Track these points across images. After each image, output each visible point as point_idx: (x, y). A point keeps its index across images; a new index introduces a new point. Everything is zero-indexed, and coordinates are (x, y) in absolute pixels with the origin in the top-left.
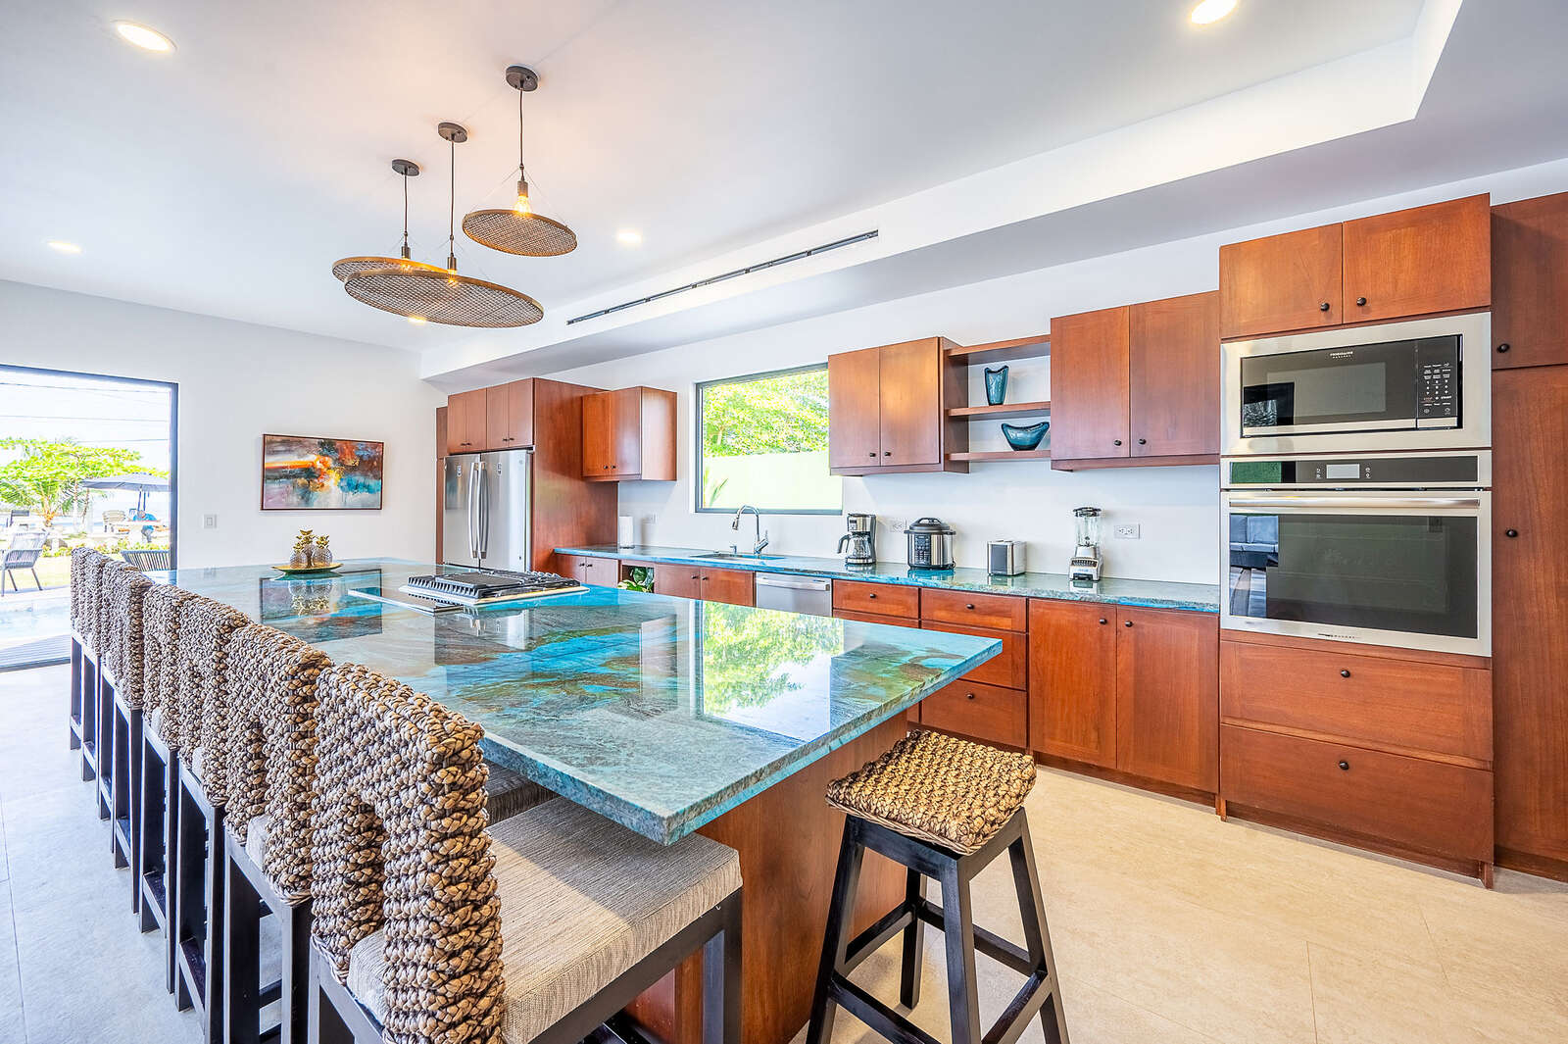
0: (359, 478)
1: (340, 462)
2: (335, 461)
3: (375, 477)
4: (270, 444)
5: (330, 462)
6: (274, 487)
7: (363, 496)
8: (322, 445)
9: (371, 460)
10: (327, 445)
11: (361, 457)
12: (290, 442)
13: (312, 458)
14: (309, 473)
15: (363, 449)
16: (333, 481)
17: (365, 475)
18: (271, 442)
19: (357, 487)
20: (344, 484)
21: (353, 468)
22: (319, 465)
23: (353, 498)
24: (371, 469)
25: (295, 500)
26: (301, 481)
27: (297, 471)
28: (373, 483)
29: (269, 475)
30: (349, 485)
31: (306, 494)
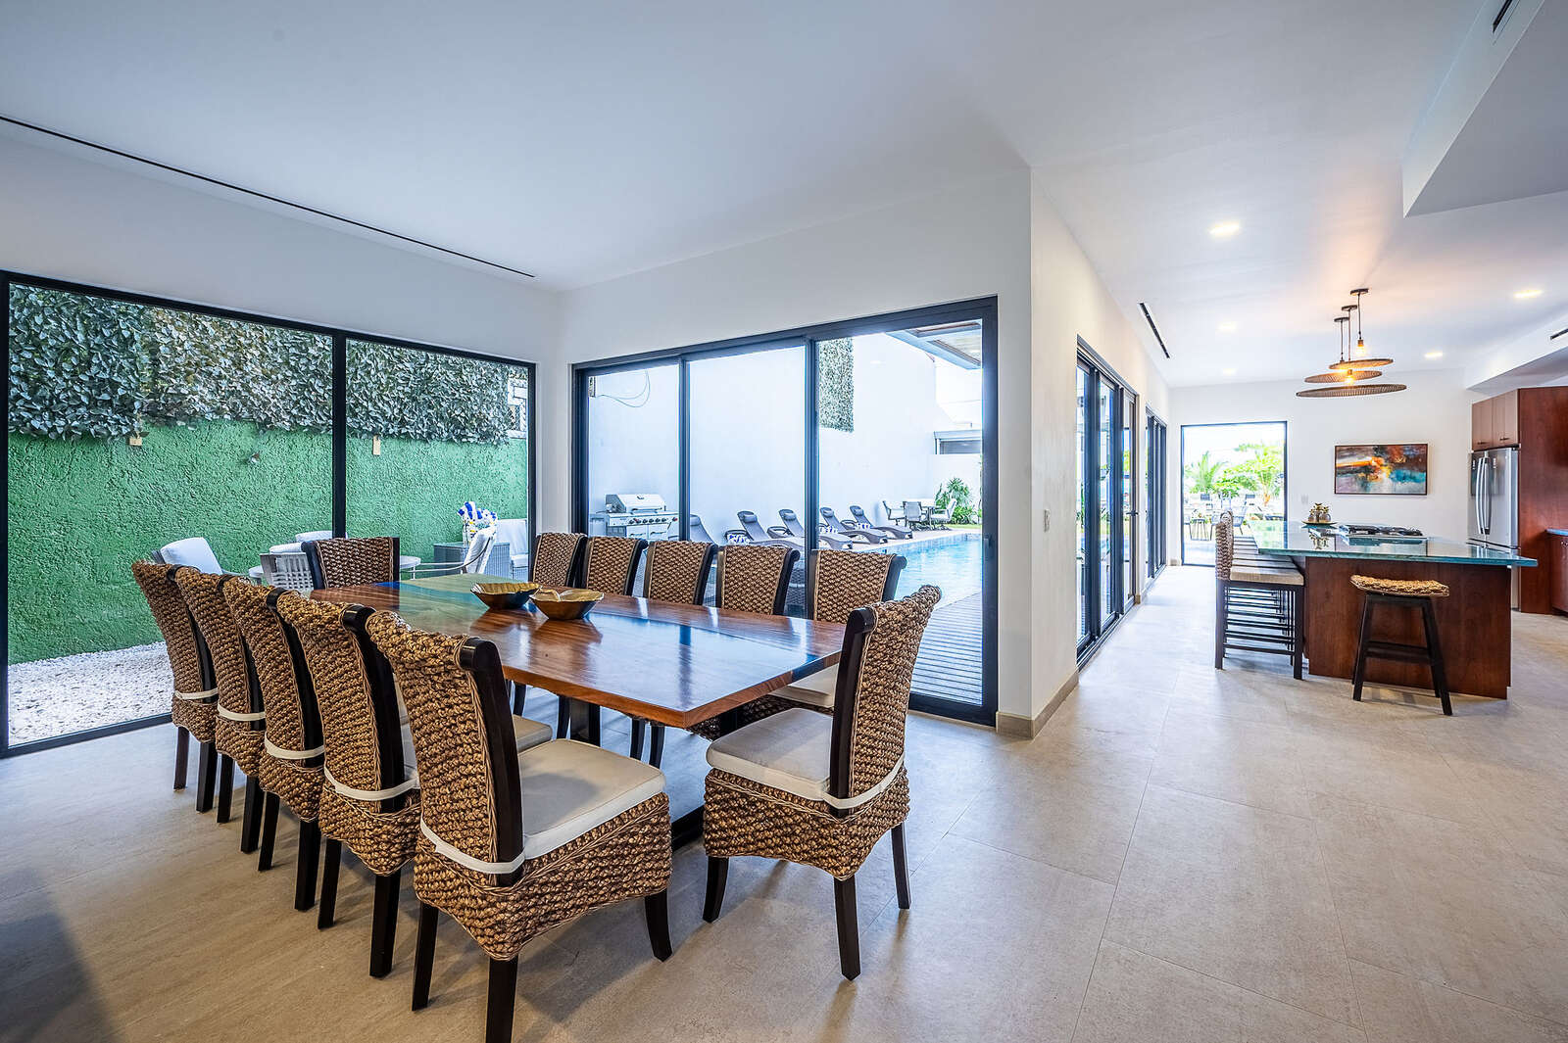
0: (1406, 472)
1: (1391, 461)
2: (1386, 460)
3: (1421, 471)
4: (1340, 452)
5: (1382, 461)
6: (1343, 479)
7: (1410, 484)
8: (1376, 450)
9: (1416, 458)
10: (1380, 450)
11: (1407, 457)
12: (1353, 450)
13: (1369, 459)
14: (1367, 469)
15: (1410, 451)
16: (1385, 474)
17: (1412, 470)
18: (1340, 450)
19: (1404, 478)
20: (1393, 476)
21: (1401, 465)
22: (1374, 463)
23: (1400, 486)
24: (1417, 464)
25: (1357, 487)
26: (1362, 475)
27: (1358, 468)
28: (1418, 475)
29: (1340, 471)
30: (1397, 476)
31: (1365, 484)
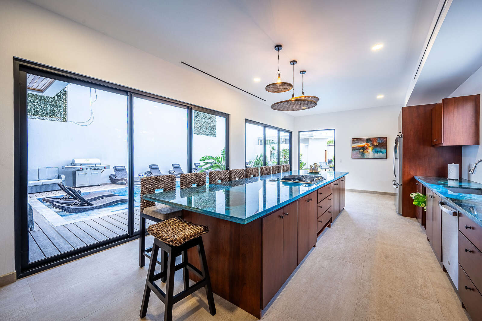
0: (378, 149)
1: (372, 144)
2: (371, 144)
3: (384, 148)
4: (354, 141)
5: (369, 144)
6: (355, 152)
7: (380, 154)
8: (367, 140)
9: (383, 143)
10: (369, 140)
11: (379, 143)
12: (358, 140)
13: (364, 144)
14: (364, 148)
15: (380, 140)
16: (370, 150)
17: (381, 148)
18: (354, 140)
19: (378, 152)
20: (374, 151)
21: (377, 146)
22: (366, 146)
23: (376, 155)
24: (383, 146)
25: (360, 156)
26: (361, 150)
27: (360, 148)
28: (383, 150)
29: (353, 149)
30: (375, 151)
31: (363, 154)
